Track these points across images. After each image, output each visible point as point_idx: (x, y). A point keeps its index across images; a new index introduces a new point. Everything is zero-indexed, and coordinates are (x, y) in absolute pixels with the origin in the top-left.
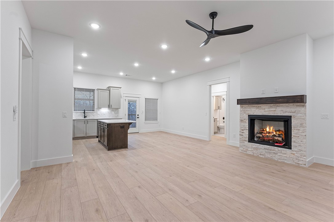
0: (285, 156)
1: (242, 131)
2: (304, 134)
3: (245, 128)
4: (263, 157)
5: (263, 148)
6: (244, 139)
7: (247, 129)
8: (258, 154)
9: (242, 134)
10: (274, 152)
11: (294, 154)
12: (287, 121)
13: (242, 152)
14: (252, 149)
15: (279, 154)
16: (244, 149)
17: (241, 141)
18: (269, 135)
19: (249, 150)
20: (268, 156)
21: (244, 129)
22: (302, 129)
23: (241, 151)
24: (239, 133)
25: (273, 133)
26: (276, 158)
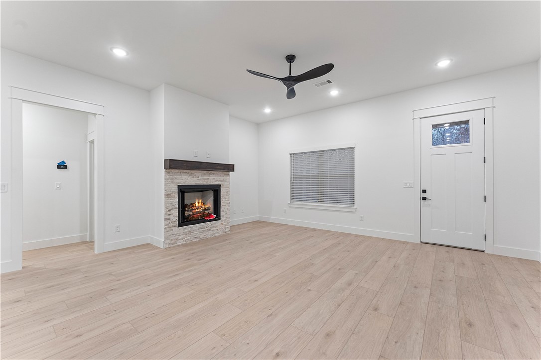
0: (217, 228)
1: (169, 213)
2: (228, 202)
3: (173, 207)
4: (197, 240)
5: (197, 229)
6: (172, 225)
7: (176, 208)
8: (192, 239)
9: (169, 217)
10: (207, 229)
11: (222, 224)
12: (216, 191)
13: (170, 246)
14: (184, 235)
15: (212, 229)
16: (172, 240)
17: (168, 229)
18: (198, 210)
19: (179, 238)
20: (202, 236)
21: (173, 209)
22: (227, 197)
23: (167, 247)
24: (163, 217)
25: (202, 207)
26: (209, 235)
